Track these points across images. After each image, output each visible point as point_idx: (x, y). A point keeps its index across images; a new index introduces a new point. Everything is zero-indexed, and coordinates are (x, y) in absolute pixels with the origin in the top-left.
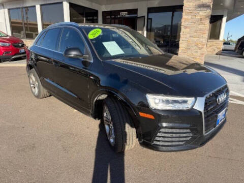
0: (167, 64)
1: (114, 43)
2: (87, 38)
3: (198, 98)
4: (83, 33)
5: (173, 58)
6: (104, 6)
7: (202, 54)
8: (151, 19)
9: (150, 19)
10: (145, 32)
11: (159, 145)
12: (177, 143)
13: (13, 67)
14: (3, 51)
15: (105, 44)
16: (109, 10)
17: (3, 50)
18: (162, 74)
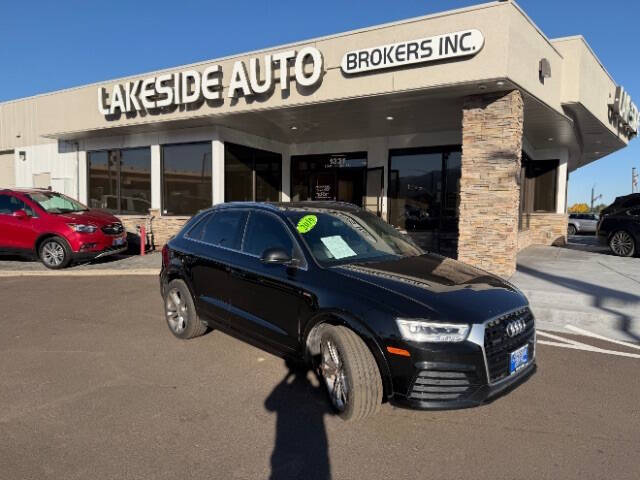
0: (434, 272)
1: (338, 238)
2: (295, 232)
3: (474, 325)
4: (288, 223)
5: (444, 262)
6: (294, 146)
7: (509, 249)
8: (397, 171)
9: (394, 171)
10: (385, 199)
11: (420, 400)
12: (448, 396)
13: (102, 277)
14: (81, 243)
15: (325, 240)
16: (305, 153)
17: (80, 240)
18: (426, 291)
